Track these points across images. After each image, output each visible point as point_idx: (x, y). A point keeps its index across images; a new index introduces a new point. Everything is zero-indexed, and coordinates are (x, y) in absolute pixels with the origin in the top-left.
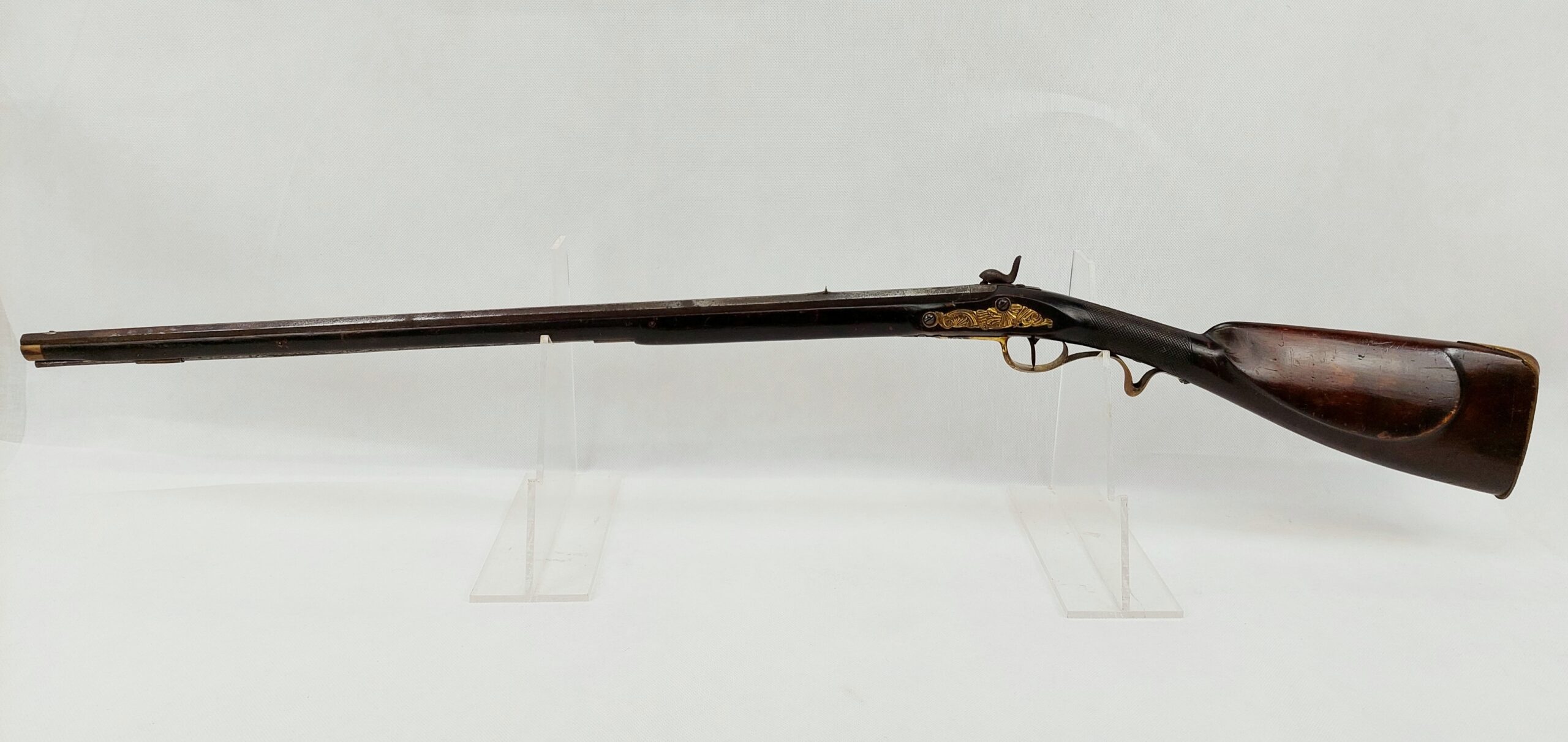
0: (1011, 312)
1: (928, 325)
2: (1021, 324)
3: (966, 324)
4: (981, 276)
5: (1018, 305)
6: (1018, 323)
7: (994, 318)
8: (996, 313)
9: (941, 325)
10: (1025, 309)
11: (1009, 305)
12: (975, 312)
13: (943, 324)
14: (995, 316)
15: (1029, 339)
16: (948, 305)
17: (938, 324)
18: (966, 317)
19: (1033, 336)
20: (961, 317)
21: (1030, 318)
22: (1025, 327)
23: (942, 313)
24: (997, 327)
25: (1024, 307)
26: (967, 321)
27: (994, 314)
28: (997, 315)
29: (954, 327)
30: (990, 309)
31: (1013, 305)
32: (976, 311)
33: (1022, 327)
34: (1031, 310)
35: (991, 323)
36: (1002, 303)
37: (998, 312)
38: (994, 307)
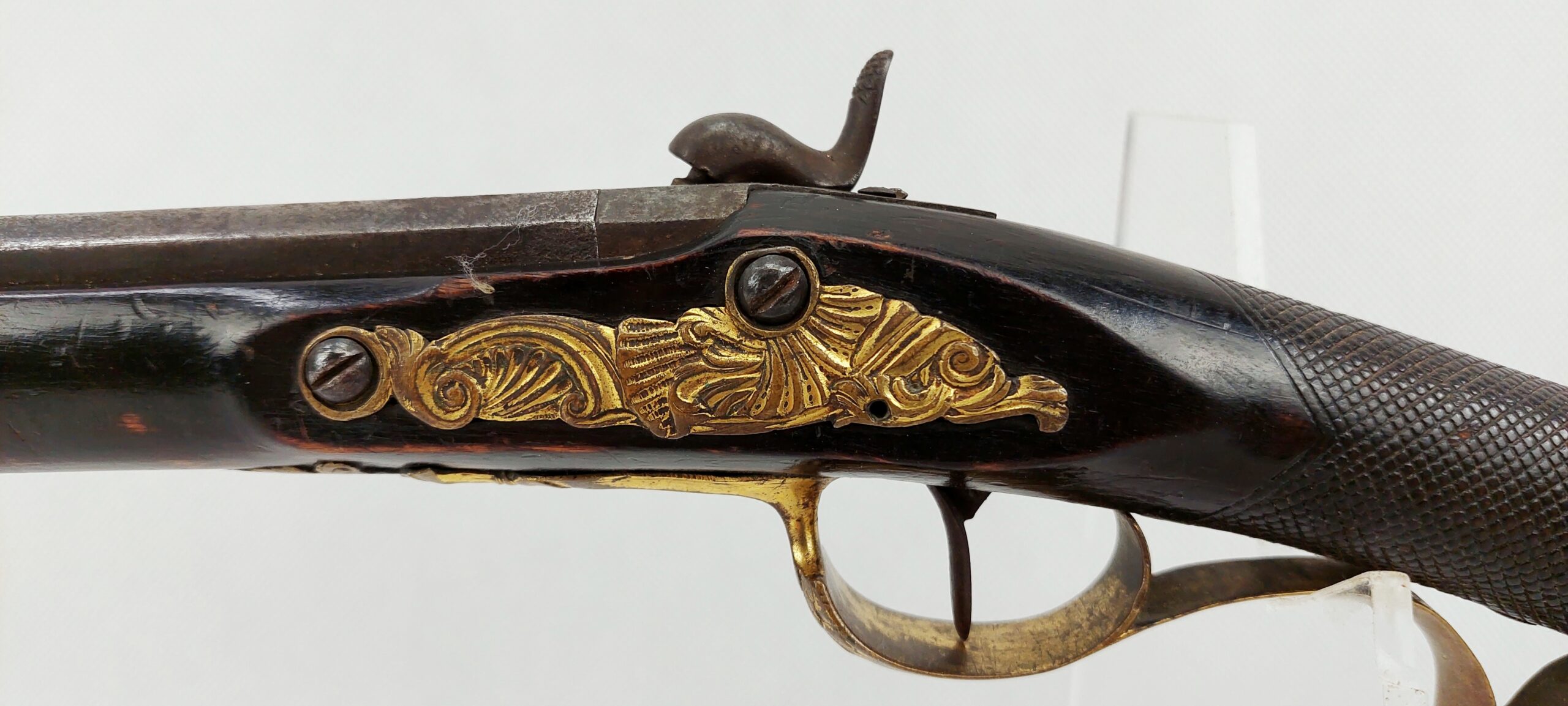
0: (821, 335)
1: (332, 405)
2: (880, 408)
3: (553, 404)
4: (677, 148)
5: (863, 293)
6: (863, 402)
7: (723, 367)
8: (733, 334)
9: (409, 407)
10: (903, 314)
11: (806, 294)
12: (608, 331)
13: (418, 398)
14: (727, 356)
15: (937, 491)
16: (448, 287)
17: (393, 401)
18: (553, 358)
19: (958, 478)
20: (525, 356)
21: (935, 370)
22: (904, 420)
23: (416, 337)
24: (738, 423)
25: (895, 306)
26: (560, 383)
27: (721, 341)
28: (736, 347)
29: (486, 416)
30: (696, 315)
31: (831, 292)
32: (614, 325)
33: (890, 422)
34: (936, 324)
35: (703, 397)
36: (768, 277)
37: (742, 333)
38: (720, 303)
